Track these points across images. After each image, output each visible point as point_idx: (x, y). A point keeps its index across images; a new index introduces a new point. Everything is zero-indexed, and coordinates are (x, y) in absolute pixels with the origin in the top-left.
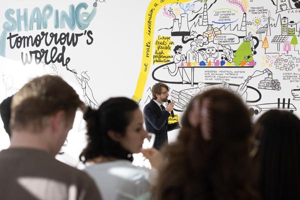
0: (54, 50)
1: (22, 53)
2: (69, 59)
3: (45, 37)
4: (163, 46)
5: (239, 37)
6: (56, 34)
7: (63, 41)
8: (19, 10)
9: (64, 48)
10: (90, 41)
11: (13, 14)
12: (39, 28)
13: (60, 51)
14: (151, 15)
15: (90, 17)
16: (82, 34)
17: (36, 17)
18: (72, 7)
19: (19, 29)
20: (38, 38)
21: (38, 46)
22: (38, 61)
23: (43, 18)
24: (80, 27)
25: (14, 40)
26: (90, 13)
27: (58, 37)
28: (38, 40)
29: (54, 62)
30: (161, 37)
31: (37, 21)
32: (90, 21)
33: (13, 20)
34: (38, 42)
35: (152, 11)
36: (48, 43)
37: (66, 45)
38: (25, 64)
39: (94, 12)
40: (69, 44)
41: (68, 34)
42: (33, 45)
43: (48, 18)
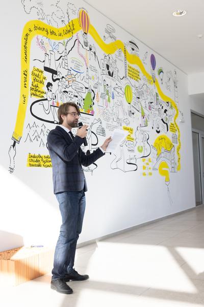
4: (38, 79)
5: (86, 88)
14: (26, 39)
30: (36, 68)
35: (27, 35)
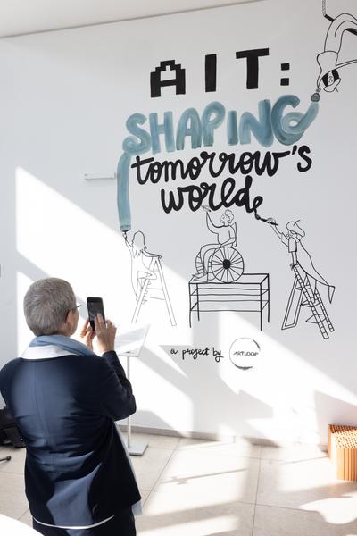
0: (229, 185)
1: (163, 192)
2: (259, 199)
3: (208, 160)
6: (233, 155)
7: (246, 167)
8: (154, 117)
9: (249, 181)
10: (304, 164)
11: (142, 123)
12: (196, 145)
13: (240, 184)
15: (304, 121)
16: (287, 153)
17: (189, 126)
18: (266, 103)
19: (156, 149)
20: (195, 164)
21: (194, 177)
22: (195, 204)
23: (204, 128)
24: (283, 140)
25: (144, 169)
26: (304, 113)
27: (237, 161)
28: (195, 168)
29: (227, 205)
31: (191, 132)
32: (305, 128)
33: (142, 133)
34: (194, 171)
36: (216, 171)
37: (253, 173)
38: (167, 210)
39: (312, 112)
40: (259, 172)
41: (258, 154)
42: (184, 176)
43: (216, 128)
